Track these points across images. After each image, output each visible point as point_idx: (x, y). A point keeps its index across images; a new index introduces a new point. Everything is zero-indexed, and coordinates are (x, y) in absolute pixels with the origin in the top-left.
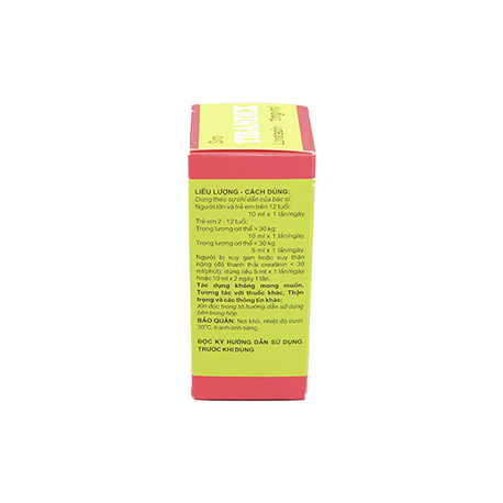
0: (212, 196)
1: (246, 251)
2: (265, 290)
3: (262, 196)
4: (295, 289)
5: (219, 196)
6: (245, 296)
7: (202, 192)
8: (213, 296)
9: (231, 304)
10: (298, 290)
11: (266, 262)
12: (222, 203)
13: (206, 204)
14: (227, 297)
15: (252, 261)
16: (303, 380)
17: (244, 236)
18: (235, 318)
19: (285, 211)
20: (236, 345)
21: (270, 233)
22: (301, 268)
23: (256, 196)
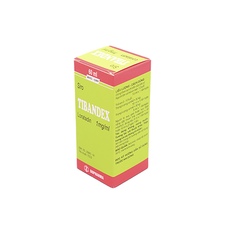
0: (122, 91)
1: (131, 111)
2: (137, 126)
3: (137, 84)
4: (145, 121)
5: (123, 90)
6: (131, 132)
7: (118, 91)
8: (121, 137)
9: (127, 137)
10: (146, 121)
11: (138, 113)
12: (125, 93)
13: (119, 95)
14: (125, 135)
15: (133, 115)
16: (147, 160)
17: (131, 105)
18: (128, 144)
19: (143, 88)
20: (128, 155)
21: (139, 100)
22: (147, 111)
23: (135, 85)
